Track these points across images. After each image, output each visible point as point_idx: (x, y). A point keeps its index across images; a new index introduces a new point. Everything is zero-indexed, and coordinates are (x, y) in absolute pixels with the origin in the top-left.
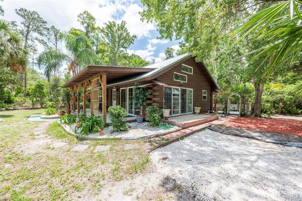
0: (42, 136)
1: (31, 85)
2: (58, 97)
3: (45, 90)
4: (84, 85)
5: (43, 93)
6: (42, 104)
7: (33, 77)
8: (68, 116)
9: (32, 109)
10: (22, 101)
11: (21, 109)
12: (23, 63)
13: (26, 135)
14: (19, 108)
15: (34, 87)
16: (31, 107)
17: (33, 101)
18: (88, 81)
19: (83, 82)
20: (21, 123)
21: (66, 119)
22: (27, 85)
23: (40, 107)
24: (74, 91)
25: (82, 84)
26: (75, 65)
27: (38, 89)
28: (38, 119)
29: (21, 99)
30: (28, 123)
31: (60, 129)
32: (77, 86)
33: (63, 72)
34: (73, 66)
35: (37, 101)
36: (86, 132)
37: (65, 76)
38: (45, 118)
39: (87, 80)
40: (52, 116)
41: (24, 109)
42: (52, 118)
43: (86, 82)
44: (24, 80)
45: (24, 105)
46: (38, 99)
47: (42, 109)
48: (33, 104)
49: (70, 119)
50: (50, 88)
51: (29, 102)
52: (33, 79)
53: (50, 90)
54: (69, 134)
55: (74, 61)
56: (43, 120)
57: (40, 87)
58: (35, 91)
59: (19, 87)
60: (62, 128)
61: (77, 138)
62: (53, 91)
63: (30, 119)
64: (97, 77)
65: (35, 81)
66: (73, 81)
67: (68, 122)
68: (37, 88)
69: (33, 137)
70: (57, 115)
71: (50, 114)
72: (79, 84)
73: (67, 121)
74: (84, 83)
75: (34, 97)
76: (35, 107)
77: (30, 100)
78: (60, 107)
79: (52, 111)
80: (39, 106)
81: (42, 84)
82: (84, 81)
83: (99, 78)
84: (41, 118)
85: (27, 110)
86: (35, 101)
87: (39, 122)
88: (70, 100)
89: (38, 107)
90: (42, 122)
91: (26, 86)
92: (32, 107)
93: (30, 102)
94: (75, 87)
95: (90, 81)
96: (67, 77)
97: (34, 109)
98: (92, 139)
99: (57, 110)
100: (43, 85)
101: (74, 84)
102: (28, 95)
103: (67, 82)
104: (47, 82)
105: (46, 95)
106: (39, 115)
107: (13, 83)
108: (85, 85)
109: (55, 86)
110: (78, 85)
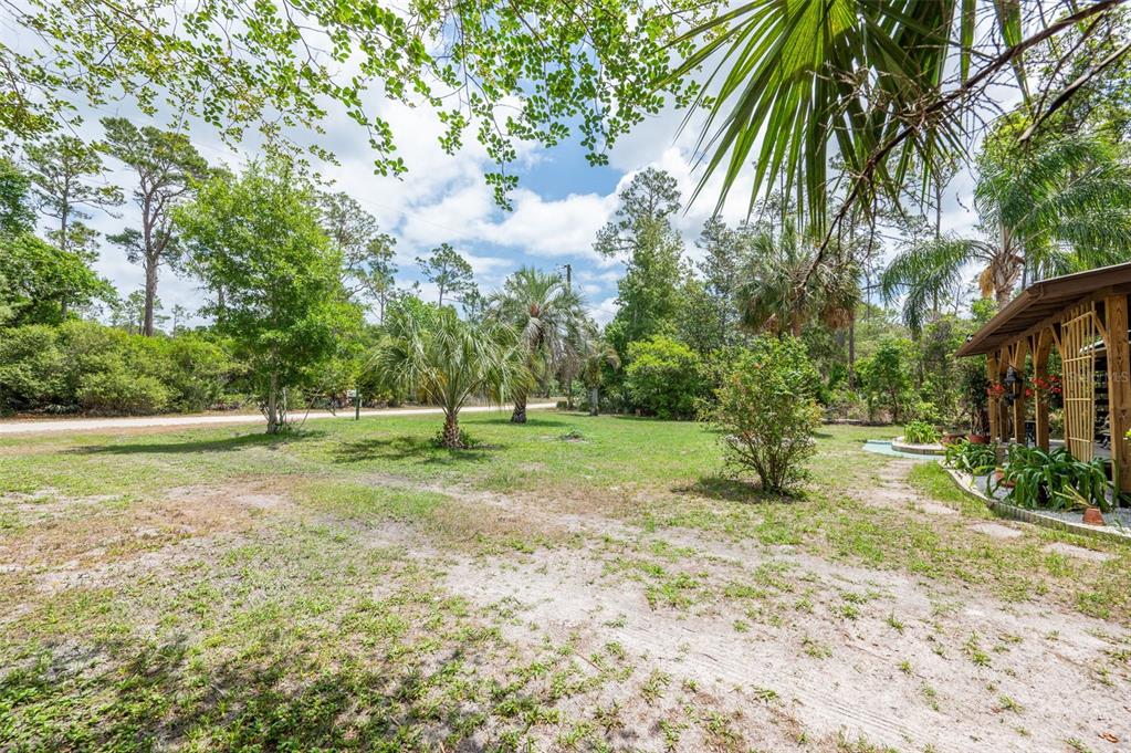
0: (896, 484)
1: (865, 354)
2: (945, 388)
3: (904, 367)
4: (1037, 343)
5: (899, 376)
6: (895, 412)
7: (870, 327)
8: (969, 447)
9: (868, 425)
10: (844, 402)
11: (843, 423)
12: (849, 302)
13: (865, 476)
14: (840, 420)
15: (872, 359)
16: (866, 418)
17: (870, 402)
18: (1052, 327)
19: (1030, 332)
20: (849, 452)
21: (964, 456)
22: (856, 355)
23: (889, 420)
24: (1000, 365)
25: (1030, 339)
26: (1010, 266)
27: (883, 367)
28: (887, 450)
29: (844, 395)
30: (865, 456)
31: (942, 479)
32: (1010, 347)
33: (969, 291)
34: (999, 272)
35: (883, 401)
36: (1028, 501)
37: (974, 310)
38: (903, 450)
39: (1049, 324)
40: (925, 447)
41: (850, 423)
42: (925, 452)
43: (1043, 330)
44: (847, 342)
45: (850, 413)
46: (884, 394)
47: (895, 427)
48: (872, 412)
49: (977, 458)
50: (918, 359)
51: (861, 407)
52: (869, 334)
53: (920, 365)
54: (969, 494)
55: (1003, 252)
56: (899, 454)
57: (889, 359)
58: (876, 373)
59: (839, 362)
60: (951, 476)
61: (992, 507)
62: (928, 369)
63: (867, 447)
64: (1085, 312)
65: (875, 339)
66: (992, 334)
67: (968, 466)
68: (882, 362)
69: (877, 482)
70: (938, 447)
71: (917, 442)
72: (1020, 342)
73: (965, 460)
74: (1037, 334)
75: (874, 389)
76: (876, 419)
77: (864, 398)
78: (957, 424)
79: (923, 432)
80: (888, 418)
81: (895, 347)
82: (1036, 328)
83: (1093, 313)
84: (895, 449)
85: (857, 427)
86: (875, 402)
87: (888, 456)
88: (984, 398)
89: (884, 420)
90: (895, 457)
91: (852, 359)
92: (869, 420)
93: (864, 403)
94: (1004, 351)
95: (1057, 327)
96: (979, 314)
97: (874, 424)
98: (1042, 523)
99: (941, 431)
100: (896, 352)
101: (1001, 343)
102: (857, 384)
103: (970, 338)
104: (907, 339)
105: (906, 382)
106: (889, 441)
107: (827, 355)
108: (1039, 343)
109: (936, 354)
110: (1015, 345)
